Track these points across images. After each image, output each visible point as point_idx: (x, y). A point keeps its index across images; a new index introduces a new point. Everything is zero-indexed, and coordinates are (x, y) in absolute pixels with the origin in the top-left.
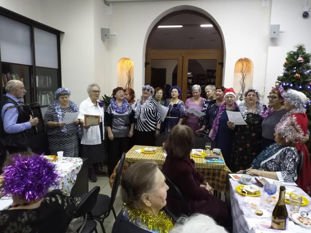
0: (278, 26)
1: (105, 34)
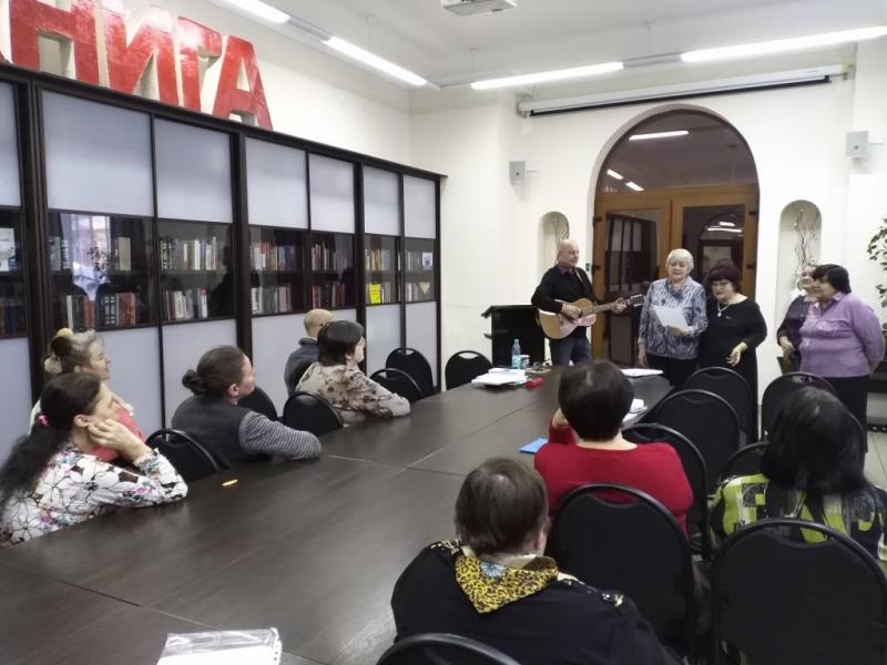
0: (865, 134)
1: (517, 172)
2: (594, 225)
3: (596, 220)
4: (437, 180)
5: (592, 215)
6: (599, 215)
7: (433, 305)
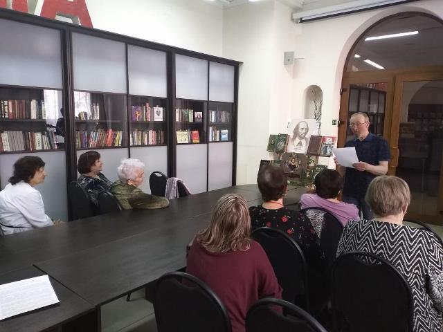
1: (289, 59)
2: (341, 94)
3: (343, 91)
4: (236, 66)
5: (340, 87)
6: (344, 87)
7: (231, 144)
